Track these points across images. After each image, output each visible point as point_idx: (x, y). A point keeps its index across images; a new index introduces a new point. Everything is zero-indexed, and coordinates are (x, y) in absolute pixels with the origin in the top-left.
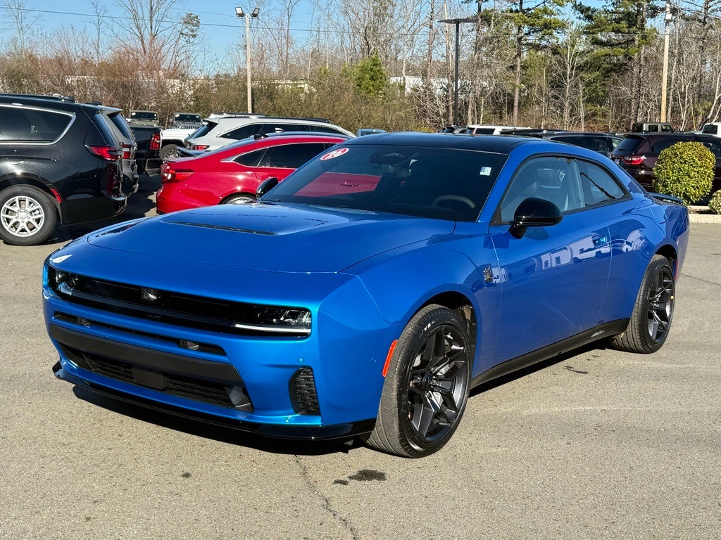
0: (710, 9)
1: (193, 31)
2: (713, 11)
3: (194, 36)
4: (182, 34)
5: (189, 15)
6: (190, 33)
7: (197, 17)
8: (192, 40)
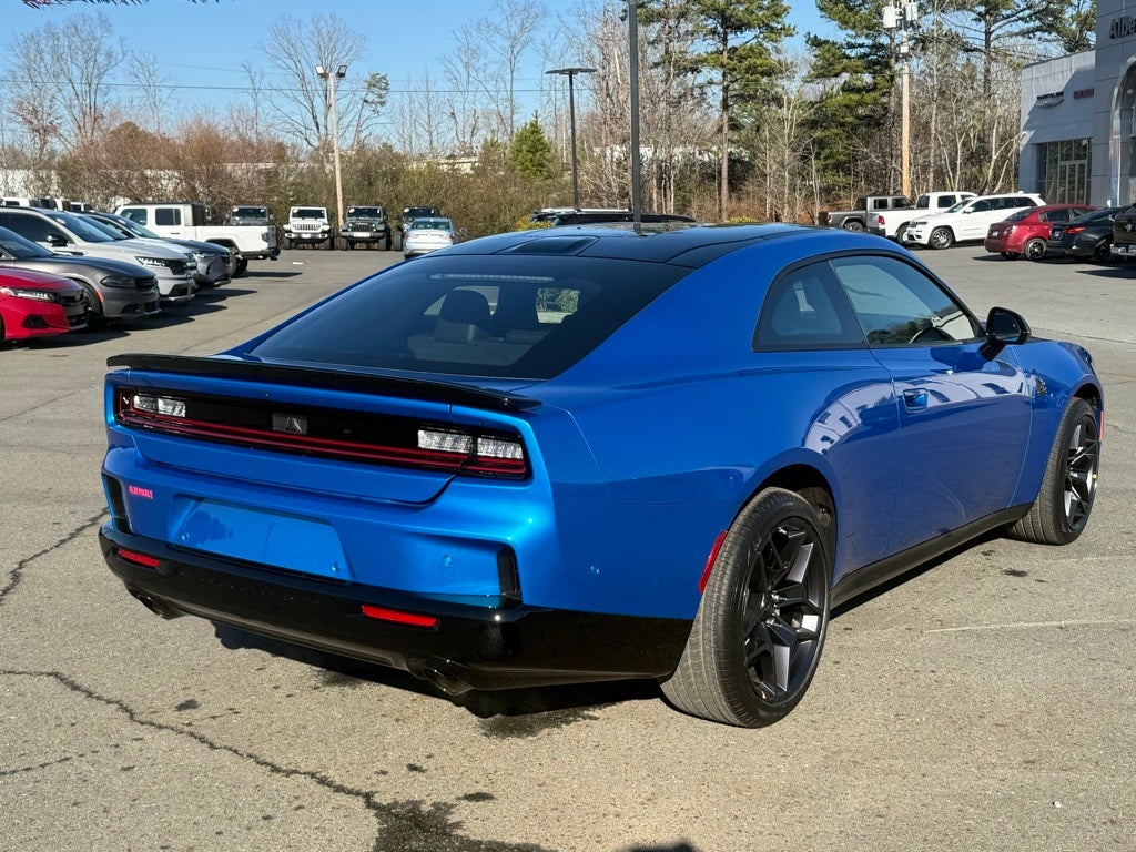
0: (993, 36)
1: (380, 96)
2: (997, 38)
3: (383, 103)
4: (366, 101)
5: (374, 77)
6: (376, 100)
7: (384, 78)
8: (379, 108)
